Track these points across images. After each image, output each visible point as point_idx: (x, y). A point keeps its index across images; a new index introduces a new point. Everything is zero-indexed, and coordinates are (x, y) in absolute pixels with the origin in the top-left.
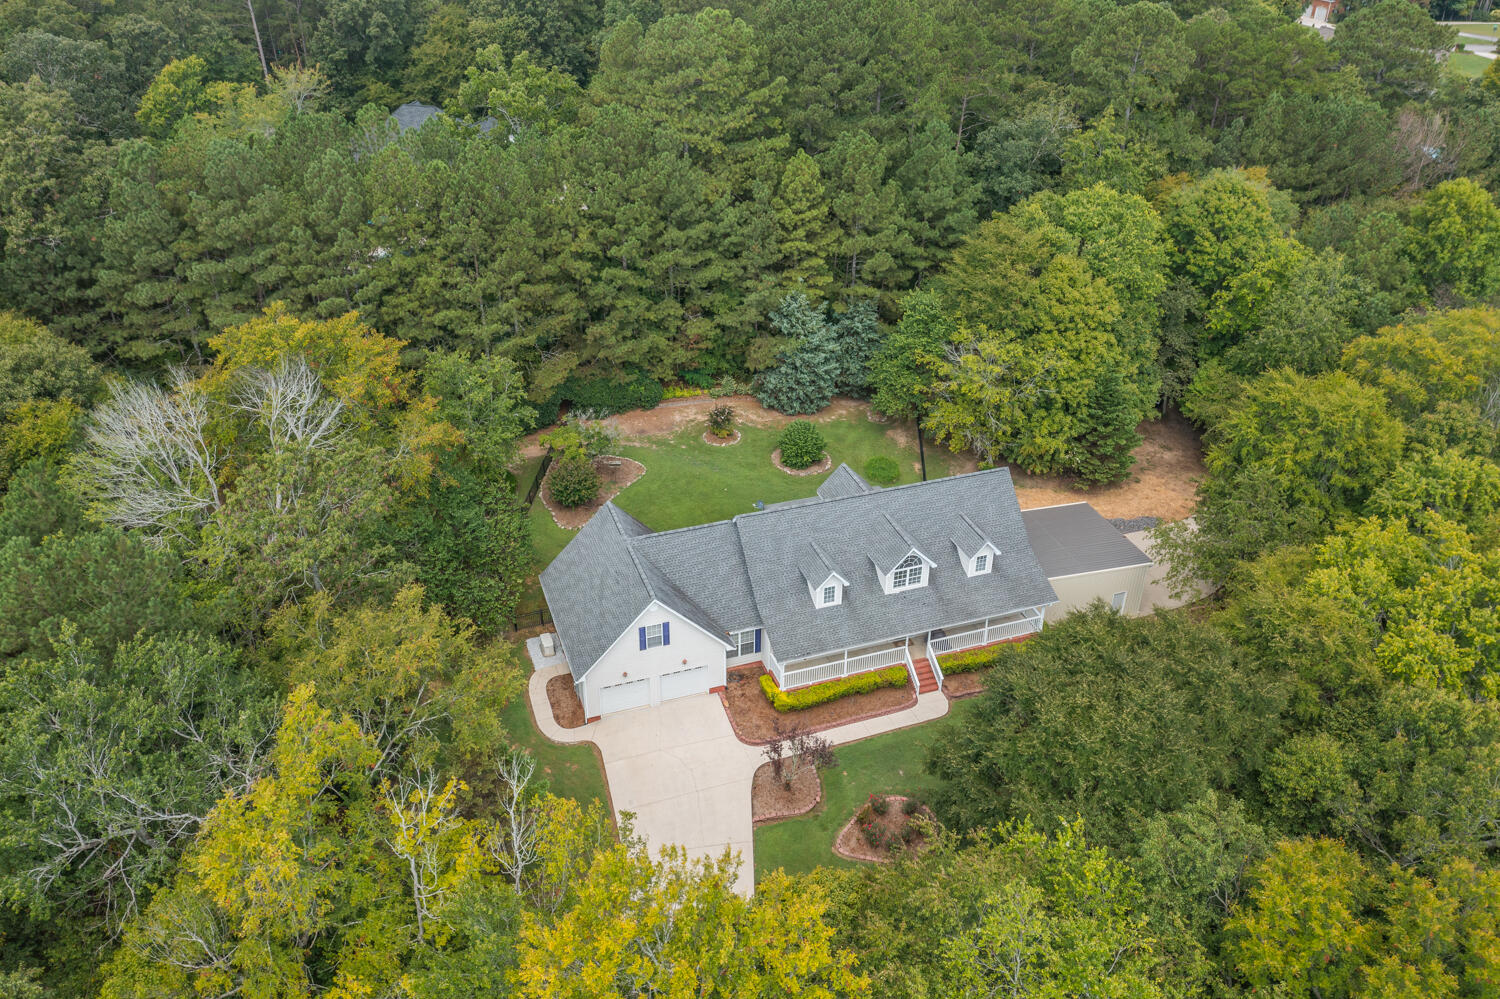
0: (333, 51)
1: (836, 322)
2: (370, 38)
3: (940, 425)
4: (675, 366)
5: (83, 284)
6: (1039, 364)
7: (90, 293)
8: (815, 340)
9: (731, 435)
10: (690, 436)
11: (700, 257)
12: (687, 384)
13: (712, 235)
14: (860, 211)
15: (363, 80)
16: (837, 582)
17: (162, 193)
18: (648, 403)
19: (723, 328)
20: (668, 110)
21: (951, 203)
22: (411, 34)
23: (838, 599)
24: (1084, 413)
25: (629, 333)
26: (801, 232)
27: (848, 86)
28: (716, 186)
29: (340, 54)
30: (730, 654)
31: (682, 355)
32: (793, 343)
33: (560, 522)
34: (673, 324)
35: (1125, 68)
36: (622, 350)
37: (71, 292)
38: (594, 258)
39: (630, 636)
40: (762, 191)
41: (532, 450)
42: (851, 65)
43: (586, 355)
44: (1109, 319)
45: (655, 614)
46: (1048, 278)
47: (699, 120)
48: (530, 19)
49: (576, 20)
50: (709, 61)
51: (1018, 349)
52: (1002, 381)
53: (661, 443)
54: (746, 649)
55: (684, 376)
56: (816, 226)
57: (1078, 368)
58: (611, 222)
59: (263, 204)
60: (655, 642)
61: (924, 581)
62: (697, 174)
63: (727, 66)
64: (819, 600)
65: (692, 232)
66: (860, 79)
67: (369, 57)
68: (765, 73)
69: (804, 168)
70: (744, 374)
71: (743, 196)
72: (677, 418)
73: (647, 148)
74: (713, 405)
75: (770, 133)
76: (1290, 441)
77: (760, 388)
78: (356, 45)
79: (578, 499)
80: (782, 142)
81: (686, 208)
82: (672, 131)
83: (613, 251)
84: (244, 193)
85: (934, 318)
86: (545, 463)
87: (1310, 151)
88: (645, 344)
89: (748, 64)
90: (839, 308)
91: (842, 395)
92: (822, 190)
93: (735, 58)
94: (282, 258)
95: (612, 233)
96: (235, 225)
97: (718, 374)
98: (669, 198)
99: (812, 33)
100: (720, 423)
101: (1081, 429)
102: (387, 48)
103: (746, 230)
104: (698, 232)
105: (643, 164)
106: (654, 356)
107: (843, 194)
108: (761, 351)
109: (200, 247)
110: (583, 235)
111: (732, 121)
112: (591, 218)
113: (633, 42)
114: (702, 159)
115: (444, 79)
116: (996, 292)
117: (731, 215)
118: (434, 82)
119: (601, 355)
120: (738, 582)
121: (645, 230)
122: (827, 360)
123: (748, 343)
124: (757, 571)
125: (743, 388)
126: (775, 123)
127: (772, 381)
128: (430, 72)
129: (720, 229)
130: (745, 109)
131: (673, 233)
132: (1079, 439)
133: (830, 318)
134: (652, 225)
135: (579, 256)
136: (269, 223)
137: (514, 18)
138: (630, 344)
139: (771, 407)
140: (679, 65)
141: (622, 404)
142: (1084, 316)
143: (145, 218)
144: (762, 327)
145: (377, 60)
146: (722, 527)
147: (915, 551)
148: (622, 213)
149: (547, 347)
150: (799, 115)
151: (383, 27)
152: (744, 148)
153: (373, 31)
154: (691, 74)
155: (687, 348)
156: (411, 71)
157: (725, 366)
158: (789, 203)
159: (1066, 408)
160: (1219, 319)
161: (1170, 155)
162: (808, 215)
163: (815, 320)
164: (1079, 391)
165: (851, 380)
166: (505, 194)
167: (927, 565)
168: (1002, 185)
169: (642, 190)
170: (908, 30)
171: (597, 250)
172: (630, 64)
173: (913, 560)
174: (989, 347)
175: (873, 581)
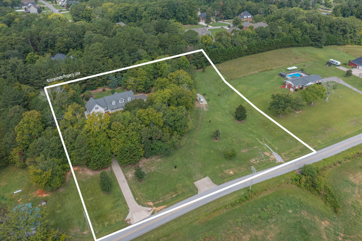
0: (43, 45)
1: (117, 78)
2: (49, 43)
3: (129, 88)
4: (98, 84)
5: (28, 81)
6: (138, 80)
7: (29, 82)
8: (114, 80)
9: (105, 92)
10: (101, 92)
11: (99, 72)
12: (100, 87)
13: (100, 69)
14: (117, 65)
15: (48, 49)
16: (115, 102)
17: (37, 70)
18: (95, 89)
19: (103, 79)
20: (94, 55)
21: (129, 63)
22: (55, 42)
23: (115, 104)
24: (144, 85)
25: (92, 81)
26: (111, 68)
27: (115, 50)
28: (100, 63)
29: (44, 46)
30: (105, 110)
31: (98, 83)
32: (111, 80)
33: (86, 102)
34: (97, 80)
35: (151, 44)
36: (91, 83)
37: (27, 82)
38: (87, 73)
39: (94, 108)
40: (106, 63)
41: (82, 95)
42: (115, 48)
43: (87, 84)
44: (145, 74)
45: (97, 106)
46: (138, 70)
47: (97, 56)
48: (73, 38)
49: (80, 37)
50: (98, 49)
51: (135, 78)
52: (134, 82)
53: (97, 93)
54: (107, 110)
55: (99, 86)
56: (113, 67)
57: (142, 80)
58: (88, 69)
59: (49, 70)
60: (97, 109)
61: (124, 102)
62: (98, 62)
63: (100, 49)
64: (113, 104)
65: (98, 69)
66: (116, 49)
67: (49, 46)
68: (105, 50)
69: (110, 60)
70: (107, 85)
71: (103, 64)
72: (99, 90)
73: (92, 60)
74: (103, 89)
75: (106, 56)
76: (158, 85)
77: (109, 86)
78: (47, 44)
79: (87, 100)
80: (108, 57)
81: (97, 66)
82: (94, 58)
83: (89, 72)
84: (46, 69)
85: (127, 76)
86: (84, 96)
87: (175, 52)
88: (94, 82)
89: (102, 49)
90: (117, 76)
91: (119, 86)
92: (113, 63)
93: (101, 48)
94: (51, 76)
95: (89, 70)
96: (46, 73)
97: (103, 85)
98: (95, 65)
99: (110, 44)
100: (104, 90)
101: (144, 87)
102: (51, 44)
103: (104, 68)
104: (99, 69)
105: (91, 62)
106: (95, 83)
107: (115, 63)
108: (108, 82)
109: (42, 75)
110: (85, 70)
111: (101, 56)
112: (86, 68)
113: (89, 47)
114: (98, 60)
115: (61, 48)
116: (132, 73)
117: (102, 66)
118: (59, 49)
119: (89, 83)
120: (105, 103)
121: (92, 69)
122: (116, 82)
123: (106, 81)
124: (107, 102)
125: (107, 86)
126: (107, 55)
127: (110, 85)
128: (59, 47)
129: (101, 68)
130: (103, 54)
131: (96, 69)
132: (144, 88)
133: (116, 77)
134: (93, 68)
135: (85, 73)
136: (50, 72)
137: (70, 38)
138: (92, 82)
139: (110, 88)
140: (94, 50)
141: (92, 89)
142: (142, 74)
143: (36, 73)
144: (108, 79)
145: (50, 46)
146: (103, 98)
147: (122, 98)
148: (89, 67)
149: (82, 83)
150: (109, 54)
151: (51, 41)
152: (103, 58)
153: (49, 42)
154: (96, 51)
155: (99, 82)
156: (56, 47)
157: (104, 84)
158: (109, 64)
159: (142, 84)
160: (160, 73)
161: (159, 53)
162: (111, 66)
163: (114, 77)
164: (143, 82)
165: (119, 84)
166: (76, 67)
167: (124, 100)
168: (135, 60)
169: (91, 65)
170: (121, 43)
171: (87, 72)
172: (88, 50)
173: (122, 99)
174: (132, 78)
175: (119, 102)
